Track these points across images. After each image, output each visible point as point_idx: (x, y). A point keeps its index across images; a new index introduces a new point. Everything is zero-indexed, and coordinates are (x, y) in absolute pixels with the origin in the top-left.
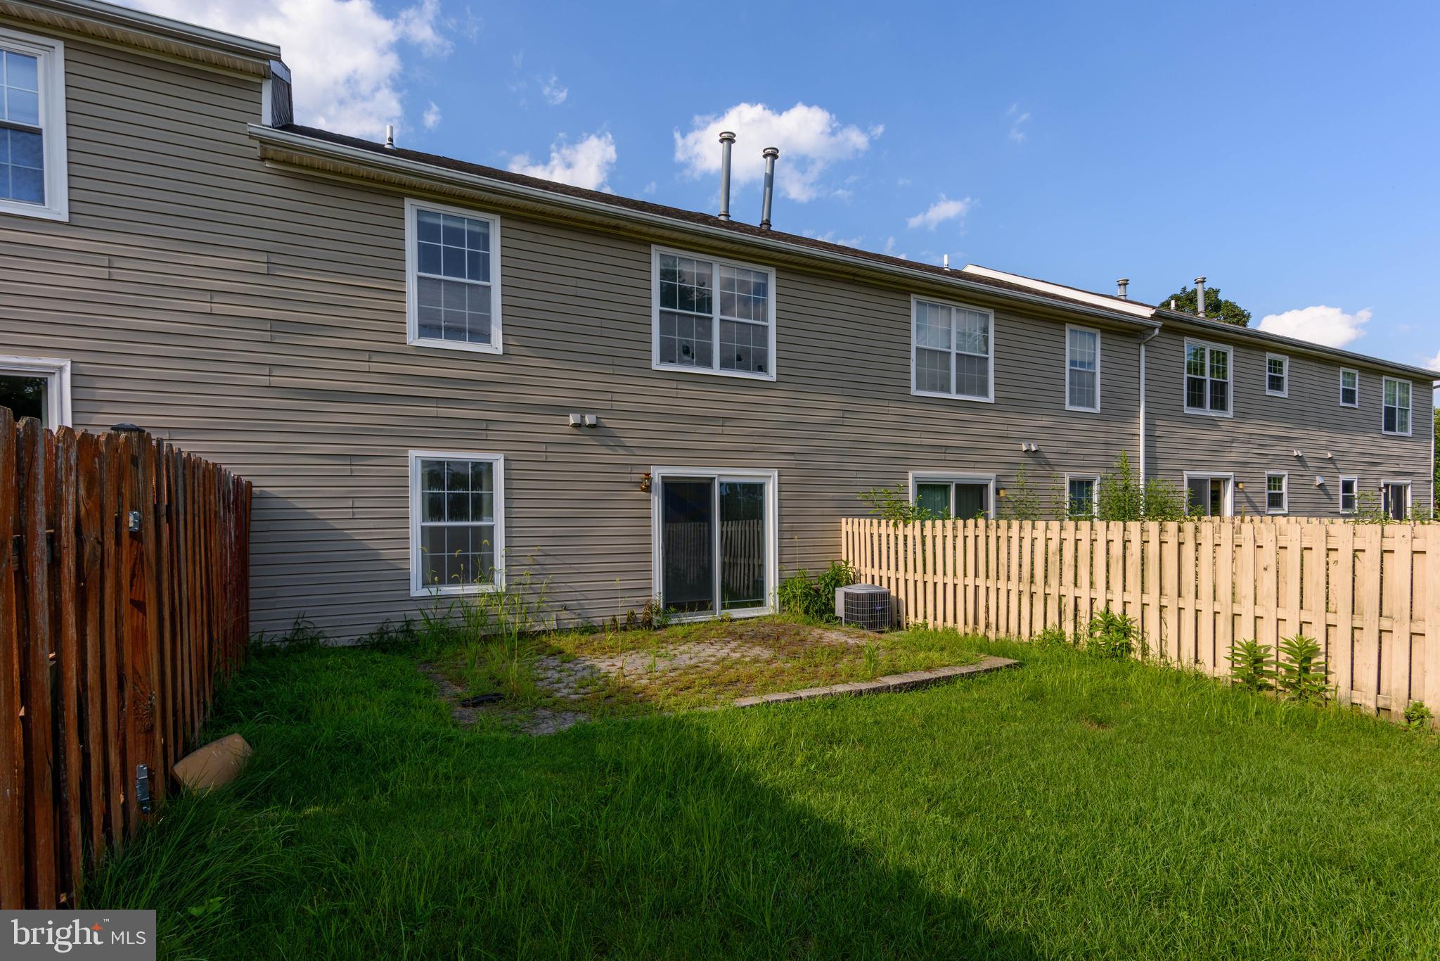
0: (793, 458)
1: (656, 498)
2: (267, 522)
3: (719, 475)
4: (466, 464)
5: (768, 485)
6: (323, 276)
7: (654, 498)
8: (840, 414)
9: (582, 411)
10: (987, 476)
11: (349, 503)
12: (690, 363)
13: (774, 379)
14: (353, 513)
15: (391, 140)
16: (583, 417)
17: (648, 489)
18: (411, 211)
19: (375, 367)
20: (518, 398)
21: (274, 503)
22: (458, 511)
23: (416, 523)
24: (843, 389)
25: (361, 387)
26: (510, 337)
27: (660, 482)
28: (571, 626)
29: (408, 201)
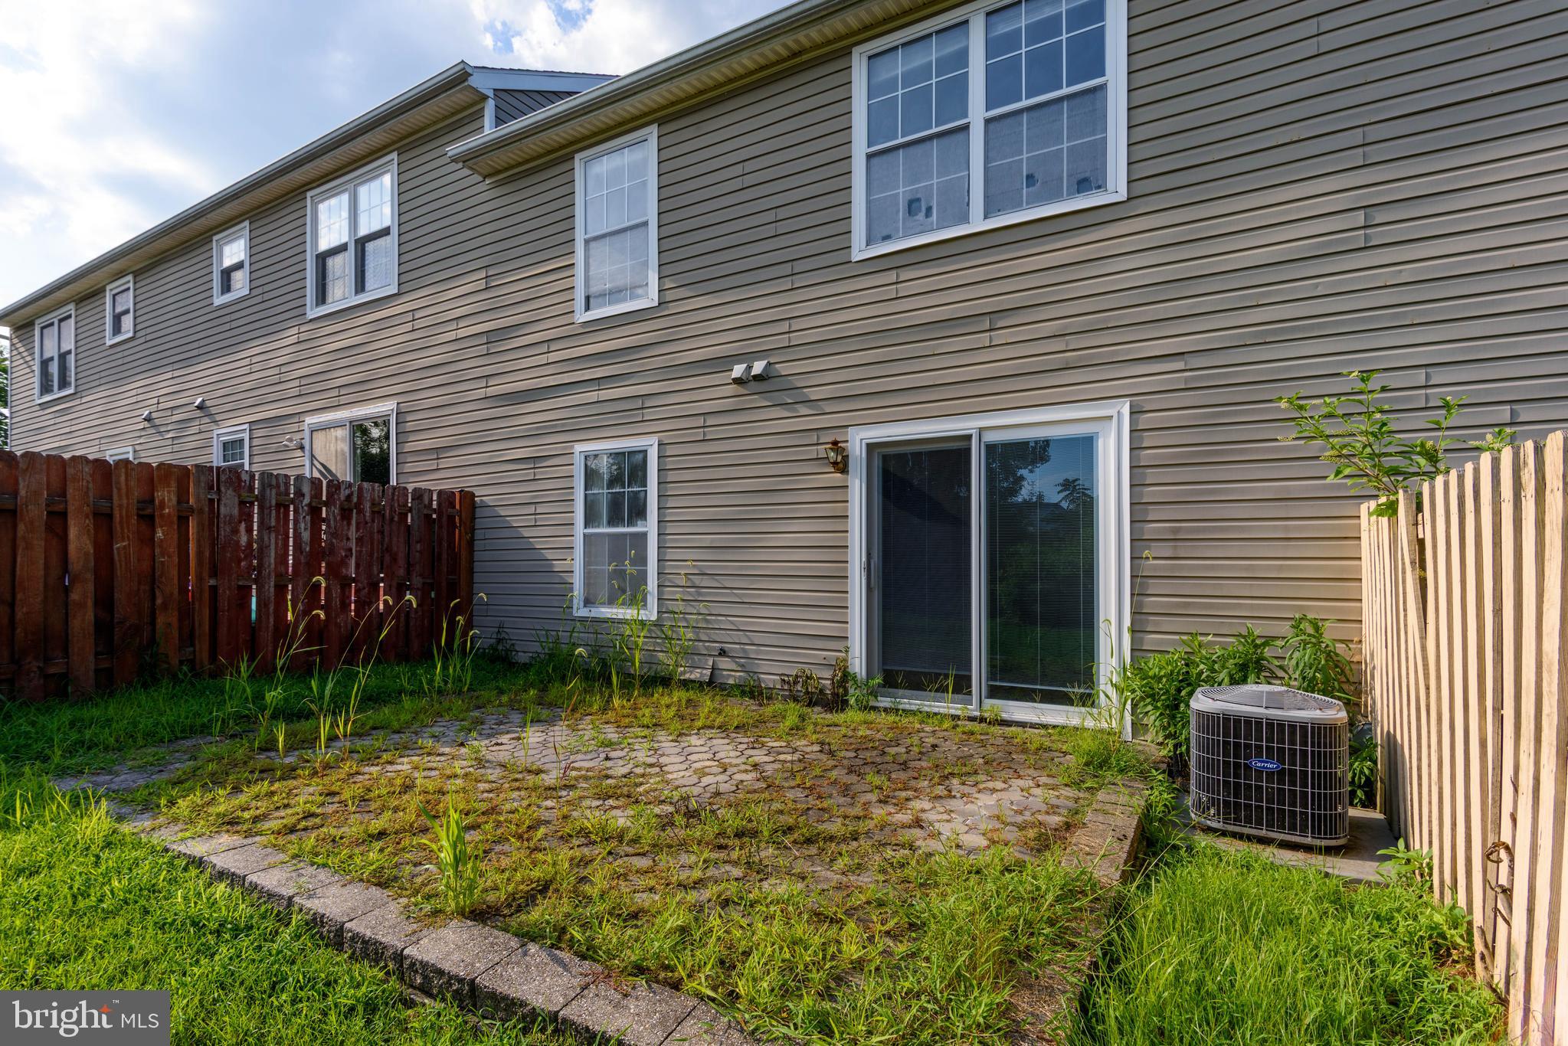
2: (484, 531)
3: (981, 430)
4: (624, 453)
5: (1104, 438)
7: (852, 482)
9: (748, 357)
11: (531, 509)
12: (925, 226)
13: (1123, 195)
14: (536, 520)
16: (750, 368)
17: (842, 467)
18: (579, 166)
19: (555, 356)
20: (675, 359)
22: (615, 513)
23: (579, 529)
24: (1367, 149)
25: (541, 382)
26: (666, 279)
27: (864, 455)
28: (731, 681)
29: (577, 157)
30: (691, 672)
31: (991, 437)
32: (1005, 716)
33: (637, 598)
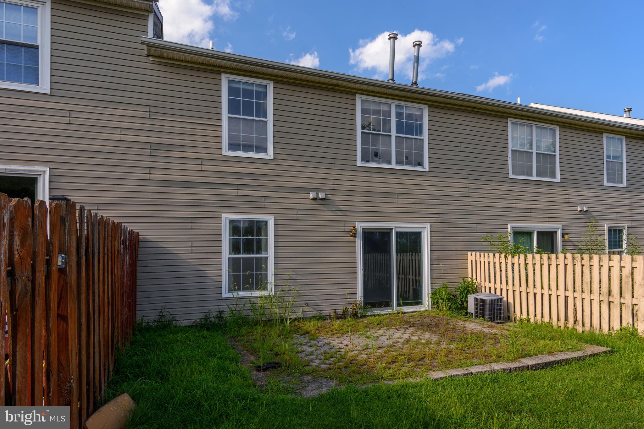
0: (438, 216)
1: (359, 240)
2: (147, 255)
3: (396, 227)
4: (253, 221)
5: (424, 233)
7: (358, 241)
8: (466, 190)
9: (317, 190)
10: (557, 226)
11: (190, 244)
12: (378, 162)
13: (427, 170)
14: (192, 250)
16: (318, 194)
17: (354, 236)
18: (225, 80)
19: (205, 168)
20: (282, 184)
21: (150, 245)
22: (249, 248)
23: (226, 255)
25: (197, 179)
26: (278, 149)
27: (361, 232)
28: (311, 316)
29: (223, 75)
30: (294, 315)
31: (398, 230)
33: (264, 287)
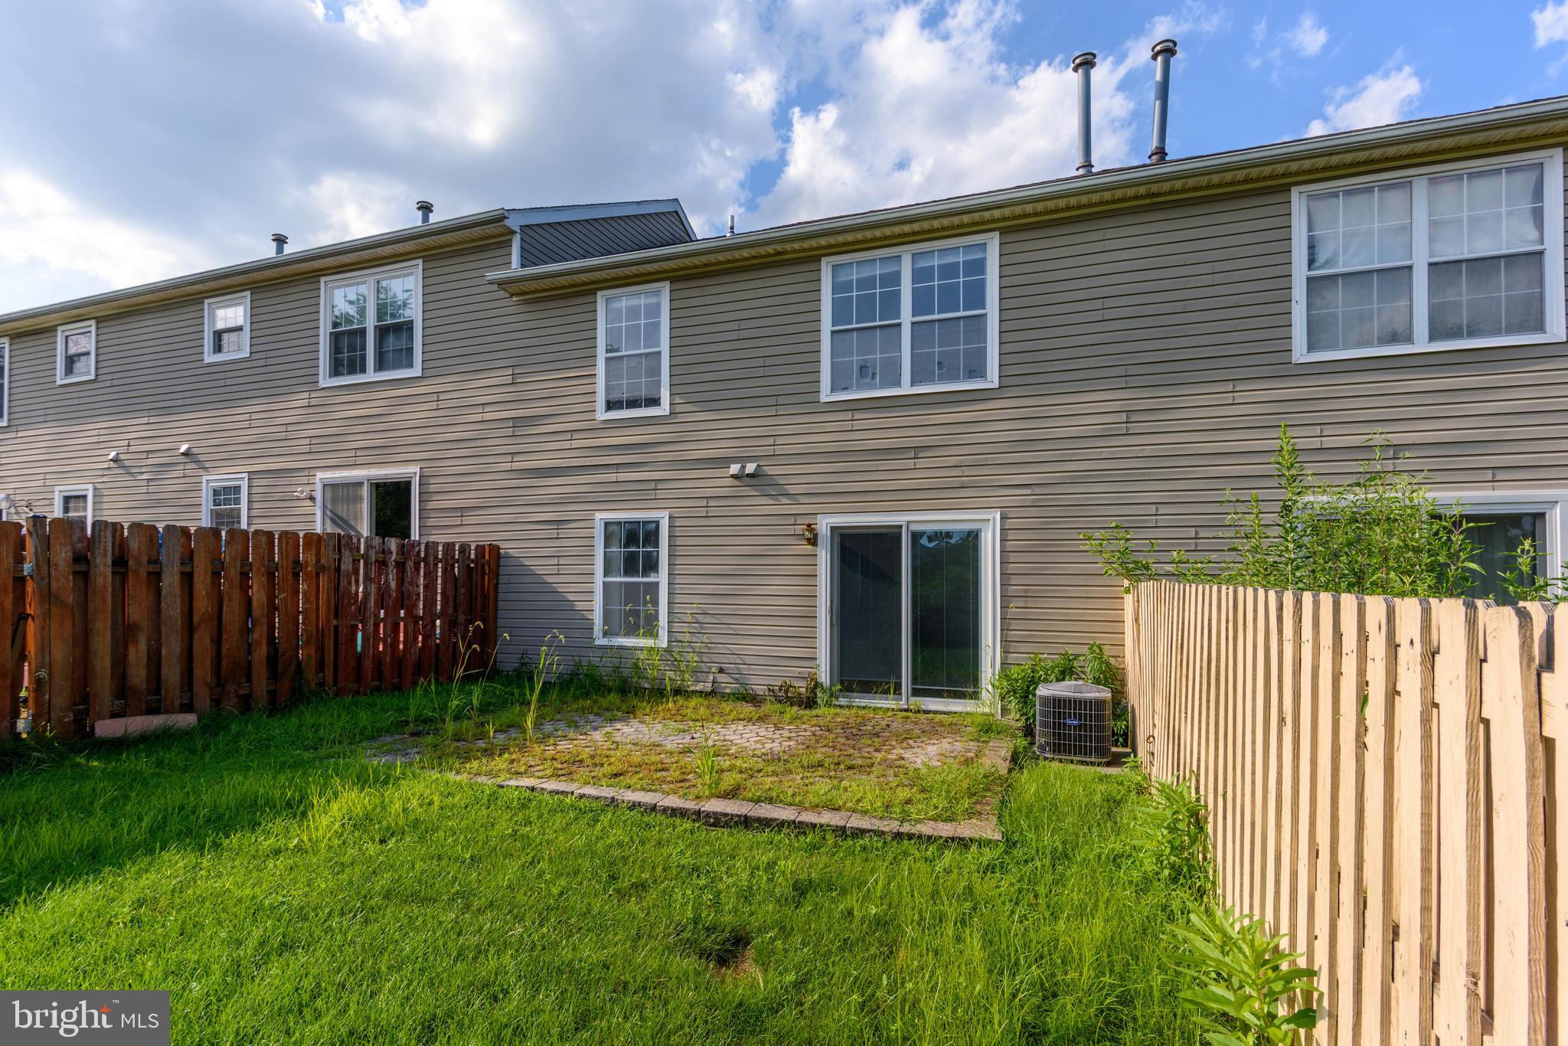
1: (824, 552)
2: (509, 577)
3: (908, 523)
4: (639, 522)
5: (985, 533)
6: (546, 375)
7: (821, 553)
8: (1123, 417)
9: (743, 460)
11: (555, 561)
12: (871, 387)
13: (994, 385)
14: (558, 570)
15: (732, 228)
16: (743, 467)
17: (814, 542)
18: (601, 301)
19: (575, 444)
20: (685, 455)
22: (630, 567)
23: (599, 578)
24: (1128, 378)
25: (565, 463)
26: (676, 396)
27: (829, 534)
28: (728, 691)
29: (599, 294)
30: (696, 685)
31: (915, 528)
32: (923, 707)
33: (651, 632)
